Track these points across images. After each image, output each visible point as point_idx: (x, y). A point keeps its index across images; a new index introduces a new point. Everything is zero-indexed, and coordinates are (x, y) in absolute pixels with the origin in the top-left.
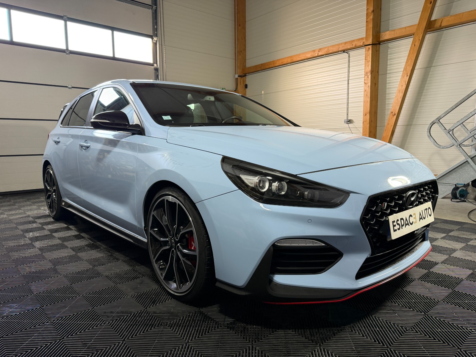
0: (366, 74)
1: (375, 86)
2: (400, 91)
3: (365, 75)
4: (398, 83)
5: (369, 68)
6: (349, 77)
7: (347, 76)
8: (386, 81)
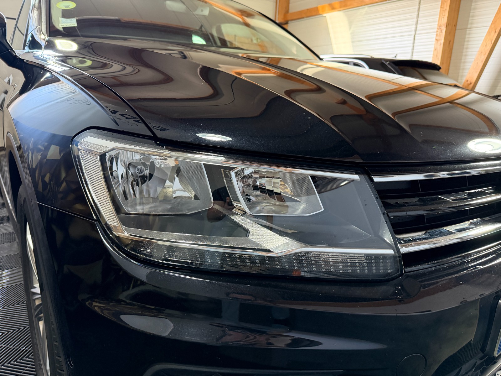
0: (440, 27)
1: (449, 44)
2: (482, 52)
3: (437, 28)
4: (481, 42)
5: (445, 20)
6: (416, 30)
7: (414, 29)
8: (465, 38)
